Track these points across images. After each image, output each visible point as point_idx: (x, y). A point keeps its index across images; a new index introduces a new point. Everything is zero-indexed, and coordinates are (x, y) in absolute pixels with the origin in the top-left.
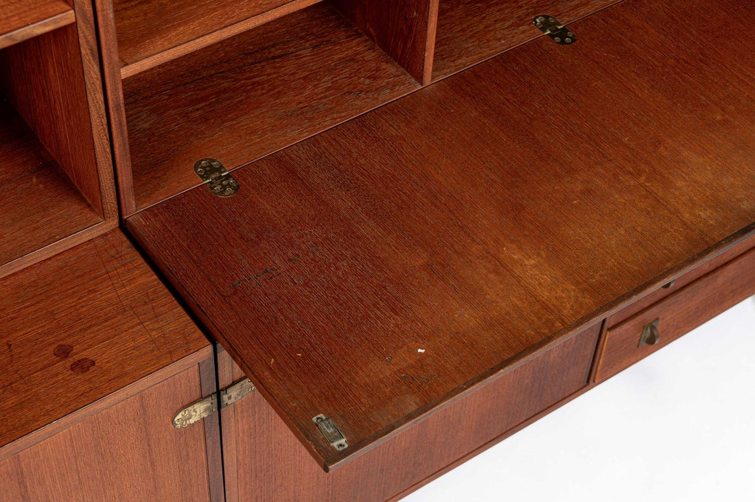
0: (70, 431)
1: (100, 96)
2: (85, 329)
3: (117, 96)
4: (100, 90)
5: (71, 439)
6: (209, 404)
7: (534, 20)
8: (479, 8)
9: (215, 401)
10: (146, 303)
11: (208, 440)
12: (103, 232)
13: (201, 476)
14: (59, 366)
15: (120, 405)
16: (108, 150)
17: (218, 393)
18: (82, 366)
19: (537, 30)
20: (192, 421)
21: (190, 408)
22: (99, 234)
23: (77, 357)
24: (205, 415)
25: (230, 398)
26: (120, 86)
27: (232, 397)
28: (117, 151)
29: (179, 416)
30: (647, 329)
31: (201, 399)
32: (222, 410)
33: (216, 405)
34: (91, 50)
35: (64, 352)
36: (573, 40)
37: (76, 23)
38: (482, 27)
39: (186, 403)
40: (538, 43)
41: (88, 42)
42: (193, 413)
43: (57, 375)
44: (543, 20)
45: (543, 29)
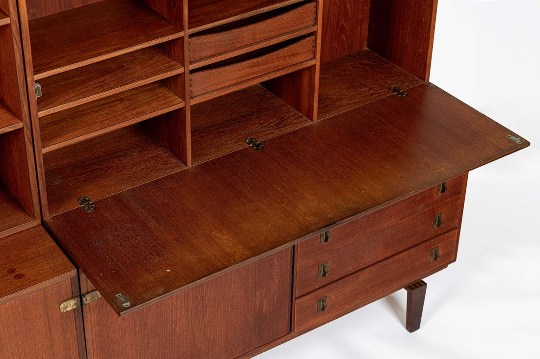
0: (12, 303)
1: (33, 160)
2: (22, 263)
3: (40, 161)
4: (33, 158)
5: (12, 308)
6: (76, 301)
7: (246, 140)
8: (220, 135)
9: (79, 300)
10: (49, 253)
11: (77, 323)
12: (34, 226)
13: (74, 344)
14: (9, 277)
15: (34, 294)
16: (36, 186)
17: (81, 297)
18: (19, 276)
19: (246, 144)
20: (69, 309)
21: (67, 302)
22: (32, 226)
23: (17, 273)
24: (75, 307)
25: (86, 300)
26: (42, 156)
27: (88, 299)
28: (40, 187)
29: (62, 305)
30: (320, 302)
31: (73, 298)
32: (84, 306)
33: (79, 302)
34: (30, 140)
35: (12, 271)
36: (262, 148)
37: (23, 128)
38: (220, 143)
39: (65, 299)
40: (245, 150)
41: (28, 136)
42: (69, 305)
43: (8, 280)
44: (250, 140)
45: (249, 144)
